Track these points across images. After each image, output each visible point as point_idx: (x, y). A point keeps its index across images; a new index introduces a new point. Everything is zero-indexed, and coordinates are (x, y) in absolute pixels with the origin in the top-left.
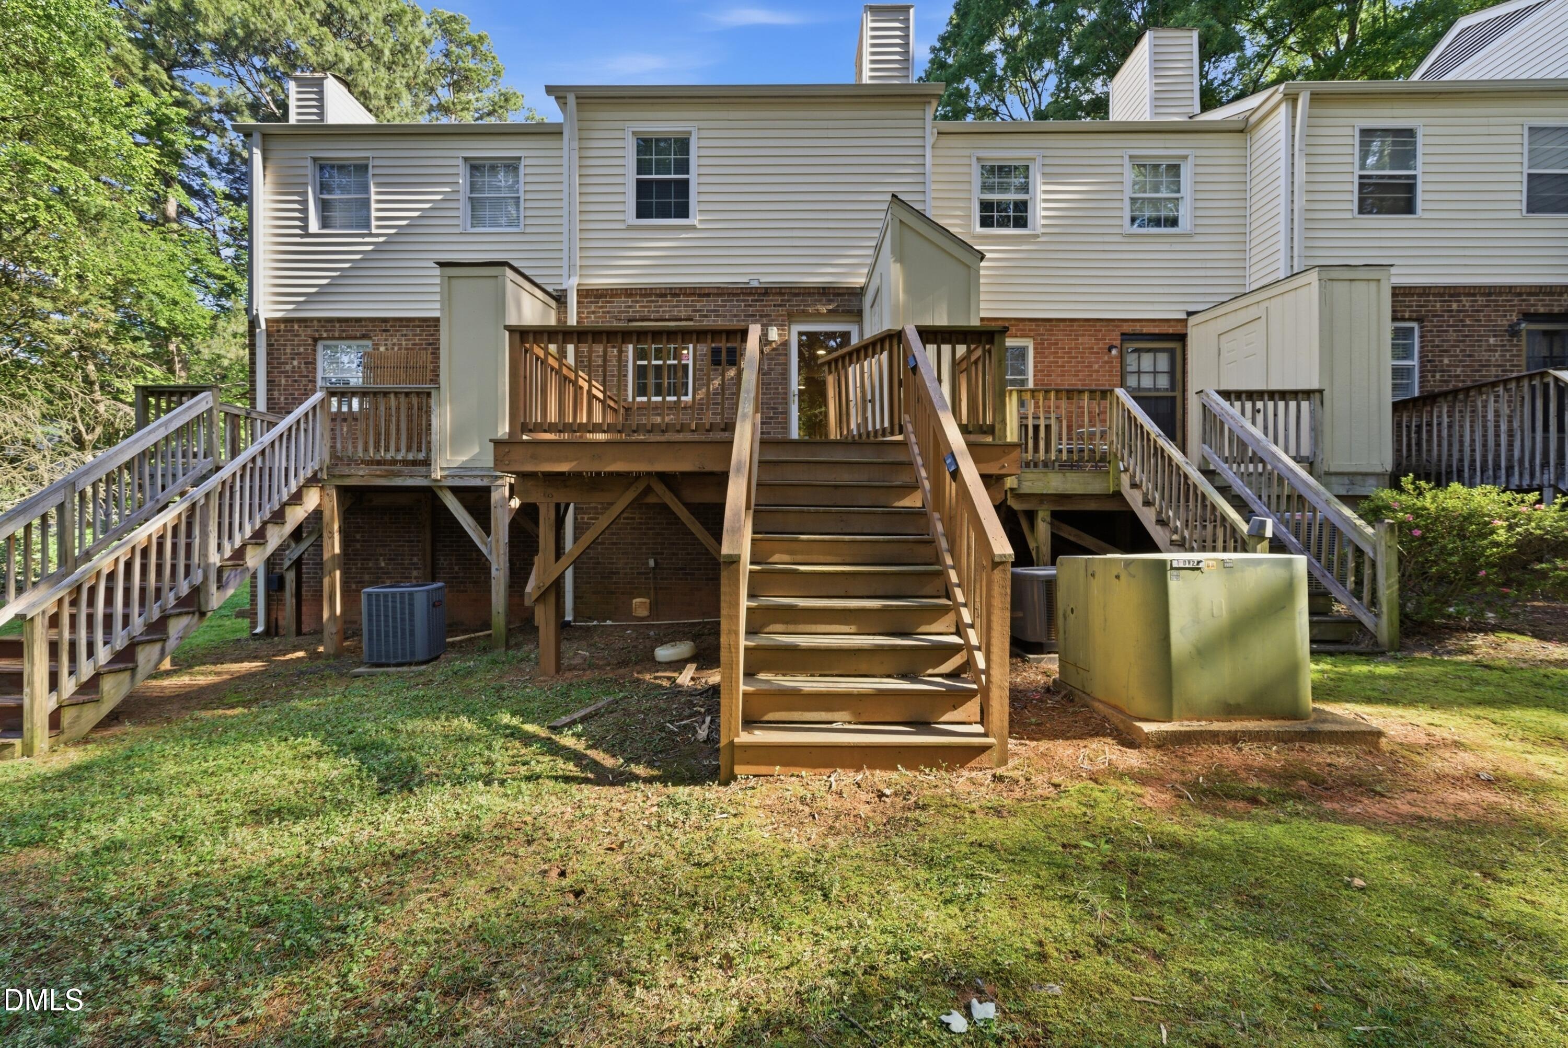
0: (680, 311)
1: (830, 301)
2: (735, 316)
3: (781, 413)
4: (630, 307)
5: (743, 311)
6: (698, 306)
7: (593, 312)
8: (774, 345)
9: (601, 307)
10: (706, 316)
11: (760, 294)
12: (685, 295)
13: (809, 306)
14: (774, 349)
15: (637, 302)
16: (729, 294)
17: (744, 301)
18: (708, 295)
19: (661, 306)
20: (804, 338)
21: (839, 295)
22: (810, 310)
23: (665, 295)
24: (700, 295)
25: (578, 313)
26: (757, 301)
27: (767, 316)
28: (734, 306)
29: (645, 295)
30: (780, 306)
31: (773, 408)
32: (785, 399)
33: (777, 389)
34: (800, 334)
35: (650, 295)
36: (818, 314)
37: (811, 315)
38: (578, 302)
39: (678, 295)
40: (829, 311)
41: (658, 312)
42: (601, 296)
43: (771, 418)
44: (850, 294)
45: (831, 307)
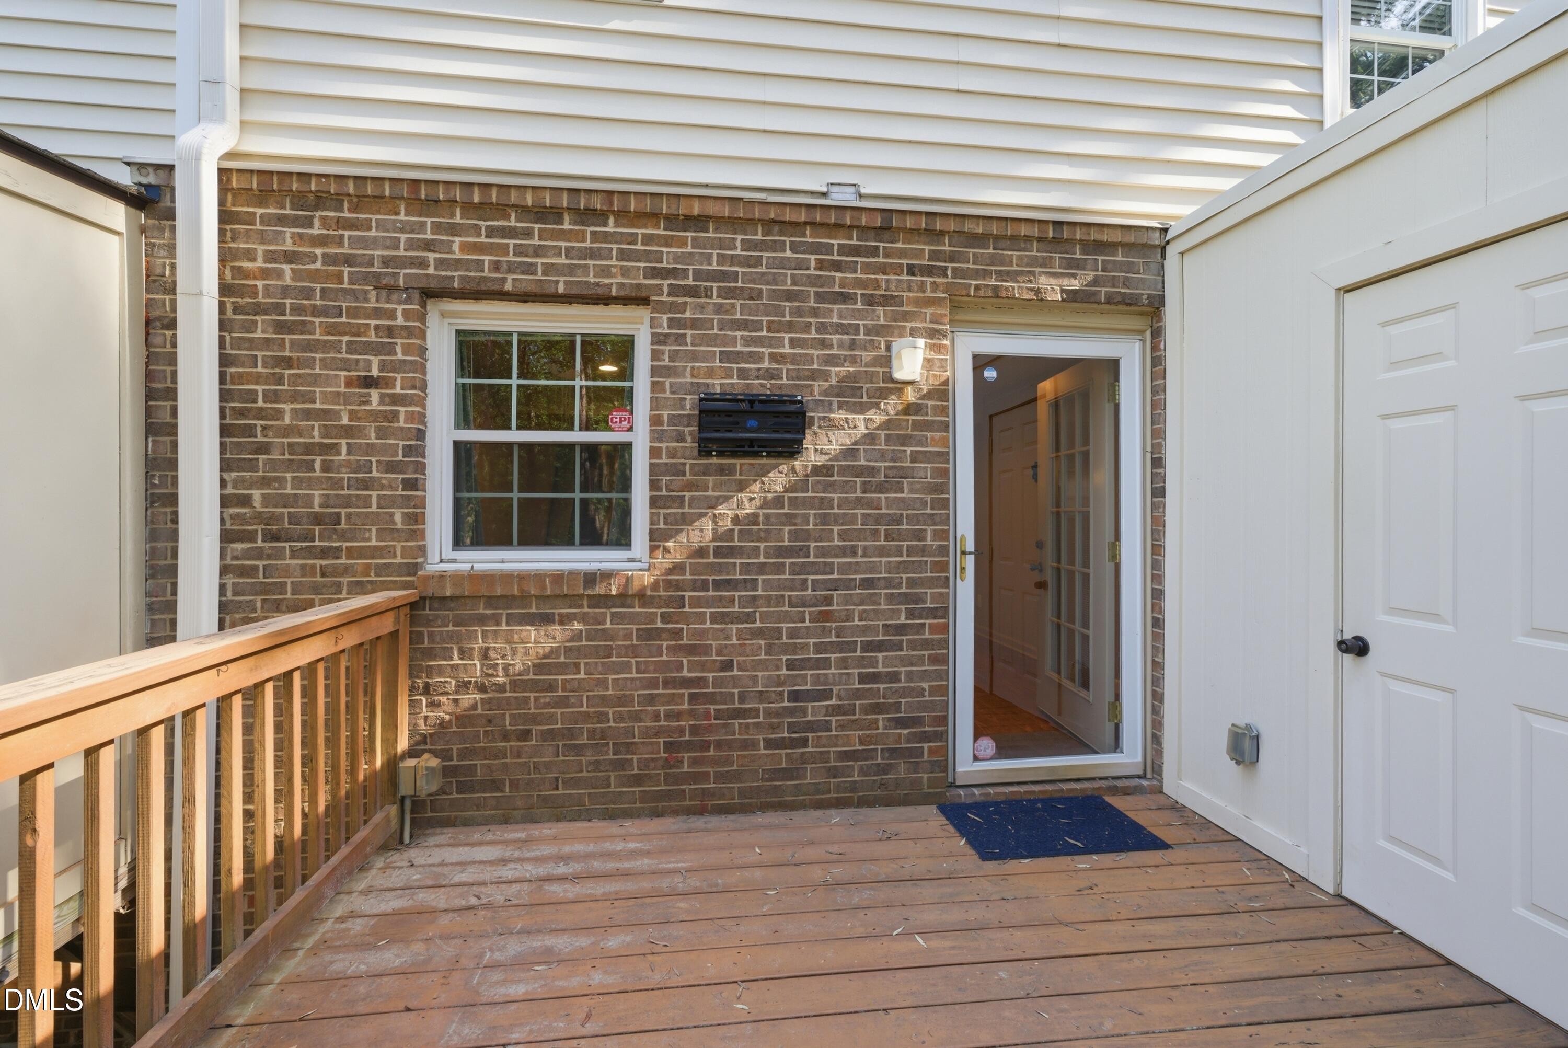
0: (605, 271)
1: (1074, 265)
2: (790, 296)
3: (933, 613)
4: (428, 246)
5: (813, 281)
6: (668, 256)
7: (290, 257)
8: (910, 395)
9: (322, 241)
10: (692, 292)
11: (864, 230)
12: (623, 215)
13: (1013, 276)
14: (908, 409)
15: (454, 230)
16: (769, 224)
17: (816, 249)
18: (699, 222)
19: (538, 251)
20: (990, 374)
21: (1100, 247)
22: (1019, 289)
23: (554, 214)
24: (672, 221)
25: (224, 258)
26: (855, 251)
27: (887, 300)
28: (783, 264)
29: (483, 209)
30: (929, 271)
31: (906, 598)
32: (943, 567)
33: (919, 535)
34: (980, 362)
35: (502, 210)
36: (1040, 302)
37: (1025, 305)
38: (225, 217)
39: (599, 216)
40: (1072, 296)
41: (530, 269)
42: (321, 200)
43: (901, 629)
44: (1128, 247)
45: (1075, 284)
